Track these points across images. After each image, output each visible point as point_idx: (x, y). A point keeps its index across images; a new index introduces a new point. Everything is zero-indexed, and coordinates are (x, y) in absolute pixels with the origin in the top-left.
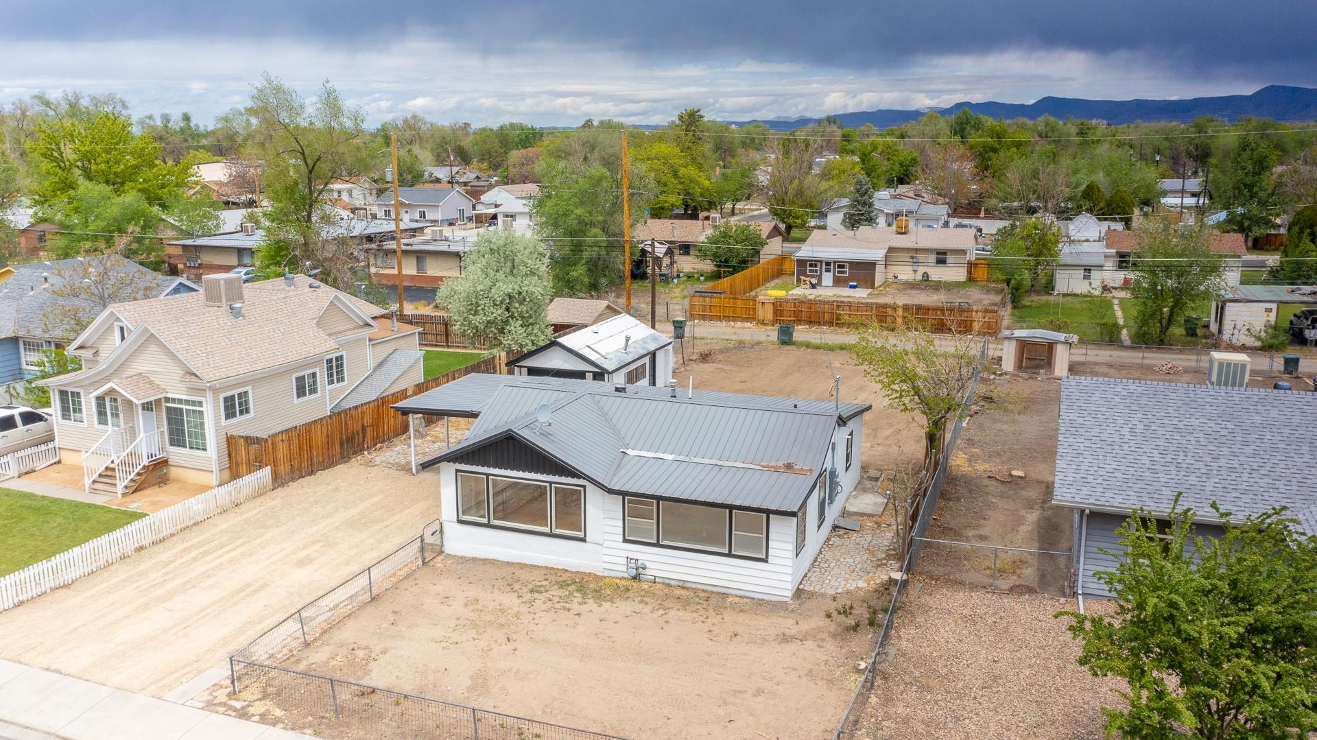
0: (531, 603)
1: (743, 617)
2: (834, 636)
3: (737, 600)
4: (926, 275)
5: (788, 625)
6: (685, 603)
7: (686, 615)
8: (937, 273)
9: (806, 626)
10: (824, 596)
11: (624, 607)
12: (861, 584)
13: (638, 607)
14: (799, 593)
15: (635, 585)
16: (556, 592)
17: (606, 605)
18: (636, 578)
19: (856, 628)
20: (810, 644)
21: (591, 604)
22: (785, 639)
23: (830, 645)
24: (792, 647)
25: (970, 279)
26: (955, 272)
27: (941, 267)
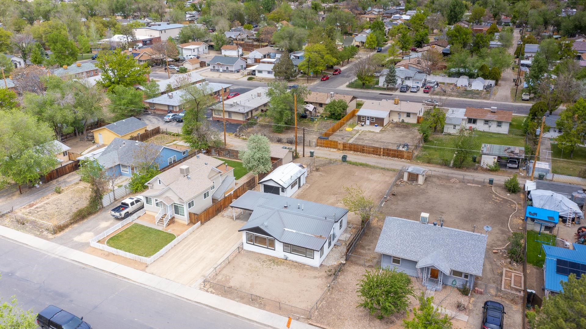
0: (263, 265)
1: (307, 271)
2: (326, 277)
3: (307, 266)
4: (403, 120)
5: (316, 274)
6: (296, 267)
7: (295, 270)
8: (407, 120)
9: (321, 274)
10: (326, 266)
11: (283, 267)
12: (336, 263)
13: (286, 267)
14: (321, 265)
15: (286, 261)
16: (268, 262)
17: (279, 266)
18: (286, 259)
19: (330, 275)
20: (320, 279)
21: (276, 266)
22: (315, 277)
23: (324, 280)
24: (316, 280)
25: (418, 122)
26: (413, 120)
27: (408, 118)
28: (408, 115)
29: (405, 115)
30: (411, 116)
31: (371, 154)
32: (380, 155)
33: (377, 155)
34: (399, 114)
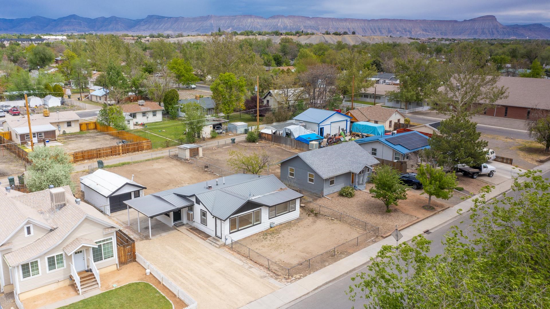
1: (301, 223)
3: (293, 221)
4: (64, 132)
5: (308, 220)
8: (69, 130)
18: (271, 227)
25: (81, 130)
26: (75, 129)
27: (69, 128)
28: (69, 124)
29: (66, 125)
30: (73, 124)
31: (110, 155)
32: (119, 154)
33: (116, 155)
34: (58, 125)
